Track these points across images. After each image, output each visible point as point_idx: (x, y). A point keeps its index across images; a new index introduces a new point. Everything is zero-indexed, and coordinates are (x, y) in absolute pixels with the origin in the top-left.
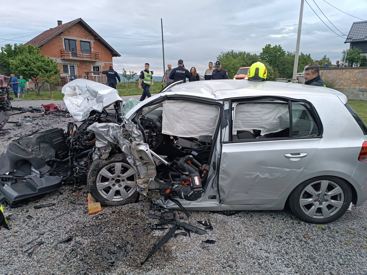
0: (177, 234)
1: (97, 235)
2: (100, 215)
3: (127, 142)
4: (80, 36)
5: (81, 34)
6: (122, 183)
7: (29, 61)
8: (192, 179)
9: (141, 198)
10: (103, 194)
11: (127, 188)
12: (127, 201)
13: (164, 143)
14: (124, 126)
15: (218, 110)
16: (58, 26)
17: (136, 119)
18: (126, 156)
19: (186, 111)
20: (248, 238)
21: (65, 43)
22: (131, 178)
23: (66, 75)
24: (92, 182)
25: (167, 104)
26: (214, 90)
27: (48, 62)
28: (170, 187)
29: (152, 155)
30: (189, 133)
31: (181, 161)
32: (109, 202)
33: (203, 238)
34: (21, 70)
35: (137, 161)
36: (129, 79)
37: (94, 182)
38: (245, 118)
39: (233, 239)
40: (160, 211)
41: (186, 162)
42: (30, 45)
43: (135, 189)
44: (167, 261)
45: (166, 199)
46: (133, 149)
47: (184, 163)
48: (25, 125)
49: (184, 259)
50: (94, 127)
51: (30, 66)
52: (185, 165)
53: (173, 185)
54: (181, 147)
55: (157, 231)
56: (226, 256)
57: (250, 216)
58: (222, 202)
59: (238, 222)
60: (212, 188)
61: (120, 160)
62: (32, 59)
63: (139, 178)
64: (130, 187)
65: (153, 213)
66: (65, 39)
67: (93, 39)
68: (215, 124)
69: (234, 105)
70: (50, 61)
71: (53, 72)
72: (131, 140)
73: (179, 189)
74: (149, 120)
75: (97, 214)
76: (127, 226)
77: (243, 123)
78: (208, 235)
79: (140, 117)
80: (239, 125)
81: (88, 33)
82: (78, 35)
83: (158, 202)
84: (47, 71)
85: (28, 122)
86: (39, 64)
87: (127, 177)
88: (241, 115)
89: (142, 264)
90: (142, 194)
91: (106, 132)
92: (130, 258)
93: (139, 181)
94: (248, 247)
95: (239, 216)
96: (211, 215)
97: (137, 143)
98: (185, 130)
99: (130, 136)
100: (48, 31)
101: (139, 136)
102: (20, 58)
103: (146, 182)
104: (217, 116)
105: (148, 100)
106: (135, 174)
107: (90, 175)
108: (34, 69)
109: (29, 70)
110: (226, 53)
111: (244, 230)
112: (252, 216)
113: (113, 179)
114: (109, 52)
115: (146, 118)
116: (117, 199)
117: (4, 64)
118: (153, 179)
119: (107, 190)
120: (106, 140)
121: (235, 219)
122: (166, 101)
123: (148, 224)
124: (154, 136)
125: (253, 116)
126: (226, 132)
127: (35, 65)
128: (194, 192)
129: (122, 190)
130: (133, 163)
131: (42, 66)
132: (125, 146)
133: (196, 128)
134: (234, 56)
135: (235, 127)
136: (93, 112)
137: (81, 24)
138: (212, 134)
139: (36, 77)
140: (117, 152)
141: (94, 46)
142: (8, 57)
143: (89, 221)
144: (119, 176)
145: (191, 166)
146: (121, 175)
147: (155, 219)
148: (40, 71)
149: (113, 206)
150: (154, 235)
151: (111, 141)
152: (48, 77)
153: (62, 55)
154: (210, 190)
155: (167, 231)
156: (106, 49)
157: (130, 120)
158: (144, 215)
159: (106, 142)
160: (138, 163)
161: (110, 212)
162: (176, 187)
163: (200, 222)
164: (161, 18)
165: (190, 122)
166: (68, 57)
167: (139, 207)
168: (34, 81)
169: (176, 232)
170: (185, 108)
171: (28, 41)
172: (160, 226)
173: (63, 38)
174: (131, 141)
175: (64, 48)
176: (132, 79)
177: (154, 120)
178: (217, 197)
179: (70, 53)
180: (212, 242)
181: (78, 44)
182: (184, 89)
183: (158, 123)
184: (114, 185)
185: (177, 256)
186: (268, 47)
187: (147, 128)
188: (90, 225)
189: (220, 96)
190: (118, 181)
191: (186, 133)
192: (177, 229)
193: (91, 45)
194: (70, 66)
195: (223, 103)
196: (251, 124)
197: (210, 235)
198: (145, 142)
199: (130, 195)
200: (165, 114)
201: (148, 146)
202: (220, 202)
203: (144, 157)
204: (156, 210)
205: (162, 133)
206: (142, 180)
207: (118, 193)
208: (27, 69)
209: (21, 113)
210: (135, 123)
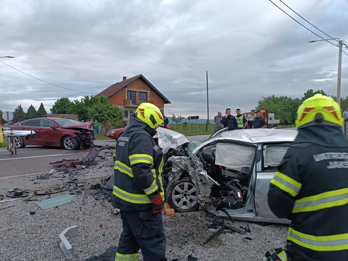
0: (226, 232)
1: (174, 227)
2: (174, 216)
3: (192, 169)
4: (140, 88)
5: (140, 86)
6: (188, 196)
7: (102, 109)
8: (236, 193)
9: (200, 208)
10: (175, 203)
11: (191, 200)
12: (190, 210)
13: (215, 172)
14: (190, 159)
15: (254, 150)
16: (123, 80)
17: (199, 154)
18: (191, 178)
19: (231, 150)
20: (277, 240)
21: (128, 94)
22: (194, 194)
23: (126, 119)
24: (169, 194)
25: (219, 145)
26: (251, 137)
27: (116, 109)
28: (221, 200)
29: (209, 179)
30: (233, 165)
31: (229, 183)
32: (179, 209)
33: (244, 236)
34: (95, 116)
35: (198, 182)
36: (177, 122)
37: (171, 194)
38: (273, 156)
39: (266, 240)
40: (213, 218)
41: (232, 184)
42: (103, 96)
43: (196, 202)
44: (220, 245)
45: (217, 210)
46: (196, 174)
47: (230, 185)
48: (107, 159)
49: (231, 245)
50: (173, 159)
51: (102, 113)
52: (231, 186)
53: (223, 199)
54: (227, 176)
55: (212, 229)
56: (260, 248)
57: (279, 228)
58: (257, 215)
59: (270, 230)
60: (250, 205)
61: (187, 181)
62: (104, 108)
63: (199, 194)
64: (193, 200)
65: (208, 218)
66: (128, 91)
67: (149, 90)
68: (252, 159)
69: (265, 147)
70: (117, 109)
71: (118, 117)
72: (195, 167)
73: (227, 201)
74: (207, 155)
75: (172, 216)
76: (192, 224)
77: (272, 159)
78: (247, 235)
79: (201, 153)
80: (269, 160)
81: (146, 85)
82: (138, 88)
83: (212, 211)
84: (114, 117)
85: (108, 157)
86: (109, 111)
87: (191, 192)
88: (270, 154)
89: (204, 244)
90: (201, 205)
91: (180, 162)
92: (196, 240)
93: (200, 196)
94: (276, 245)
95: (271, 227)
96: (250, 224)
97: (199, 170)
98: (231, 163)
99: (194, 165)
100: (115, 84)
101: (200, 165)
102: (95, 107)
103: (204, 197)
104: (253, 154)
105: (207, 142)
106: (196, 191)
107: (168, 189)
108: (105, 115)
109: (101, 116)
110: (267, 97)
111: (274, 235)
112: (281, 228)
113: (182, 193)
114: (162, 100)
115: (205, 154)
116: (184, 207)
117: (82, 111)
118: (209, 195)
119: (178, 200)
120: (179, 167)
121: (268, 228)
122: (218, 143)
123: (206, 224)
124: (210, 166)
125: (279, 155)
126: (259, 164)
127: (106, 113)
128: (237, 202)
129: (188, 201)
130: (196, 183)
131: (111, 113)
132: (191, 171)
133: (238, 161)
134: (275, 100)
135: (266, 162)
136: (171, 149)
137: (141, 78)
138: (250, 167)
139: (105, 121)
140: (186, 175)
141: (150, 96)
142: (86, 106)
143: (168, 219)
144: (186, 192)
145: (235, 187)
146: (188, 191)
147: (210, 222)
148: (109, 117)
149: (181, 212)
150: (210, 231)
151: (183, 168)
152: (114, 121)
153: (125, 103)
154: (248, 205)
155: (218, 229)
156: (160, 98)
157: (195, 155)
158: (203, 219)
159: (179, 169)
160: (199, 184)
161: (180, 215)
162: (225, 200)
163: (242, 227)
164: (207, 71)
165: (234, 157)
166: (129, 105)
167: (199, 214)
168: (103, 124)
169: (225, 230)
170: (231, 148)
171: (99, 93)
172: (214, 226)
173: (127, 89)
174: (195, 169)
175: (127, 98)
176: (180, 122)
177: (210, 155)
178: (254, 211)
179: (131, 101)
180: (250, 239)
181: (137, 94)
182: (230, 136)
183: (213, 158)
184: (183, 197)
185: (226, 244)
186: (310, 92)
187: (205, 160)
188: (168, 221)
189: (255, 141)
190: (185, 195)
191: (232, 165)
192: (226, 229)
193: (148, 94)
194: (130, 112)
195: (257, 145)
196: (277, 160)
197: (248, 235)
198: (204, 169)
199: (193, 206)
200: (218, 151)
201: (206, 172)
202: (256, 215)
203: (203, 179)
204: (210, 217)
205: (215, 164)
206: (202, 195)
207: (185, 203)
208: (99, 115)
209: (101, 150)
210: (198, 157)
